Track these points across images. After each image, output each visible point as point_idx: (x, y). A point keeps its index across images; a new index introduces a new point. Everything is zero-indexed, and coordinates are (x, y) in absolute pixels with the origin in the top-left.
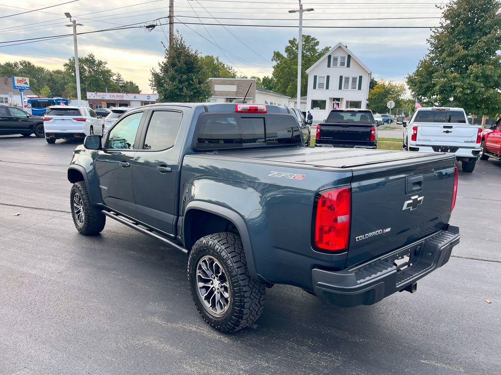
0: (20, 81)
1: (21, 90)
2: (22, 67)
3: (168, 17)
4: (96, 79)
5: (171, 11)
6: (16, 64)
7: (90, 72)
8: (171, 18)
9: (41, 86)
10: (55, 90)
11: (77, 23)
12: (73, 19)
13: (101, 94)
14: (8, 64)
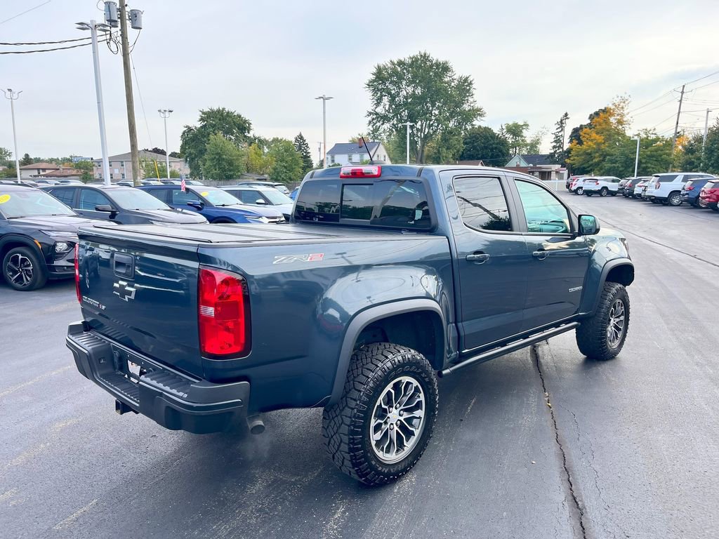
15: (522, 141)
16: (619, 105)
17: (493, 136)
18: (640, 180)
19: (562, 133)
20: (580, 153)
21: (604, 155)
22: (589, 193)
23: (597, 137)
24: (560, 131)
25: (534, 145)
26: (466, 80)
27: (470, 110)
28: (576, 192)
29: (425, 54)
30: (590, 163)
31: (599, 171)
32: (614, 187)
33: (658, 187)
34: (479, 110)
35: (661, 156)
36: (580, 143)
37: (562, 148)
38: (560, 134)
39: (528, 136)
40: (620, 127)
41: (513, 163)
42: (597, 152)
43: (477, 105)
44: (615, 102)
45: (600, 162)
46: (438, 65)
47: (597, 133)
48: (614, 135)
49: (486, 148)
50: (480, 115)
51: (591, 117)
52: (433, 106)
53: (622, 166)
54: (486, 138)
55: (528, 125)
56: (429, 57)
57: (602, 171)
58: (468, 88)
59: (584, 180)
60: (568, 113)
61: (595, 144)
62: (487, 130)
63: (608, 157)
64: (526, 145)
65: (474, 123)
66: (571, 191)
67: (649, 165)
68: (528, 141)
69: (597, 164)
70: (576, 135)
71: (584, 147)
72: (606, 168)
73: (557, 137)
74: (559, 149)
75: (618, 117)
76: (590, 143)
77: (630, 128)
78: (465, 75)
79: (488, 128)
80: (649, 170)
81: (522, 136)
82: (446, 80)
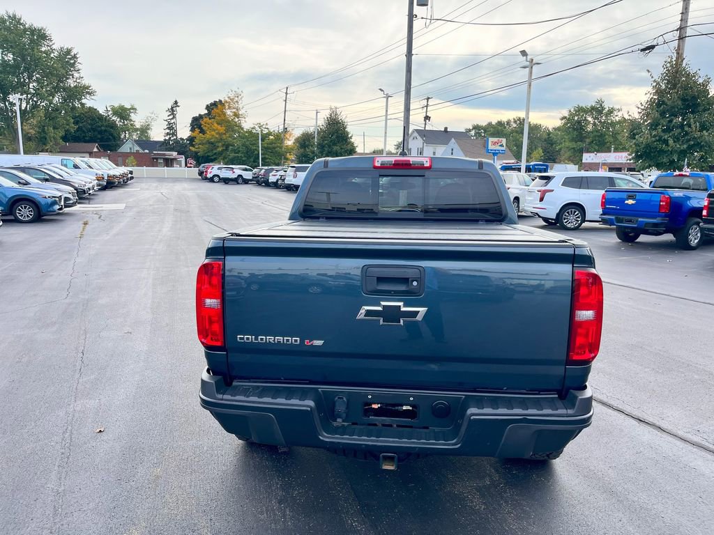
0: (495, 143)
1: (495, 154)
2: (515, 125)
3: (677, 30)
4: (601, 134)
5: (684, 19)
6: (508, 123)
7: (594, 124)
8: (682, 30)
9: (534, 147)
10: (548, 152)
11: (534, 62)
12: (529, 57)
13: (603, 154)
14: (500, 123)
15: (131, 125)
16: (233, 99)
17: (100, 117)
18: (273, 169)
19: (174, 120)
20: (204, 142)
21: (227, 146)
22: (226, 181)
23: (219, 127)
24: (172, 119)
25: (144, 130)
26: (69, 52)
27: (76, 87)
28: (211, 180)
29: (15, 16)
30: (215, 152)
31: (223, 160)
32: (248, 175)
33: (295, 177)
34: (88, 88)
35: (274, 148)
36: (202, 131)
37: (176, 135)
38: (172, 121)
39: (138, 120)
40: (237, 120)
41: (125, 148)
42: (219, 142)
43: (85, 82)
44: (230, 95)
45: (223, 151)
46: (33, 31)
47: (218, 124)
48: (232, 127)
49: (94, 130)
50: (90, 94)
51: (208, 107)
52: (30, 77)
53: (245, 156)
54: (93, 119)
55: (136, 109)
56: (20, 19)
57: (226, 160)
58: (72, 61)
59: (219, 169)
60: (178, 101)
61: (217, 133)
62: (92, 110)
63: (231, 147)
64: (136, 130)
65: (84, 101)
66: (206, 179)
67: (267, 156)
68: (138, 126)
69: (221, 153)
70: (196, 123)
71: (208, 136)
72: (230, 157)
73: (170, 124)
74: (173, 136)
75: (234, 110)
76: (213, 133)
77: (245, 122)
78: (67, 46)
79: (93, 108)
80: (268, 160)
81: (131, 120)
82: (43, 49)
